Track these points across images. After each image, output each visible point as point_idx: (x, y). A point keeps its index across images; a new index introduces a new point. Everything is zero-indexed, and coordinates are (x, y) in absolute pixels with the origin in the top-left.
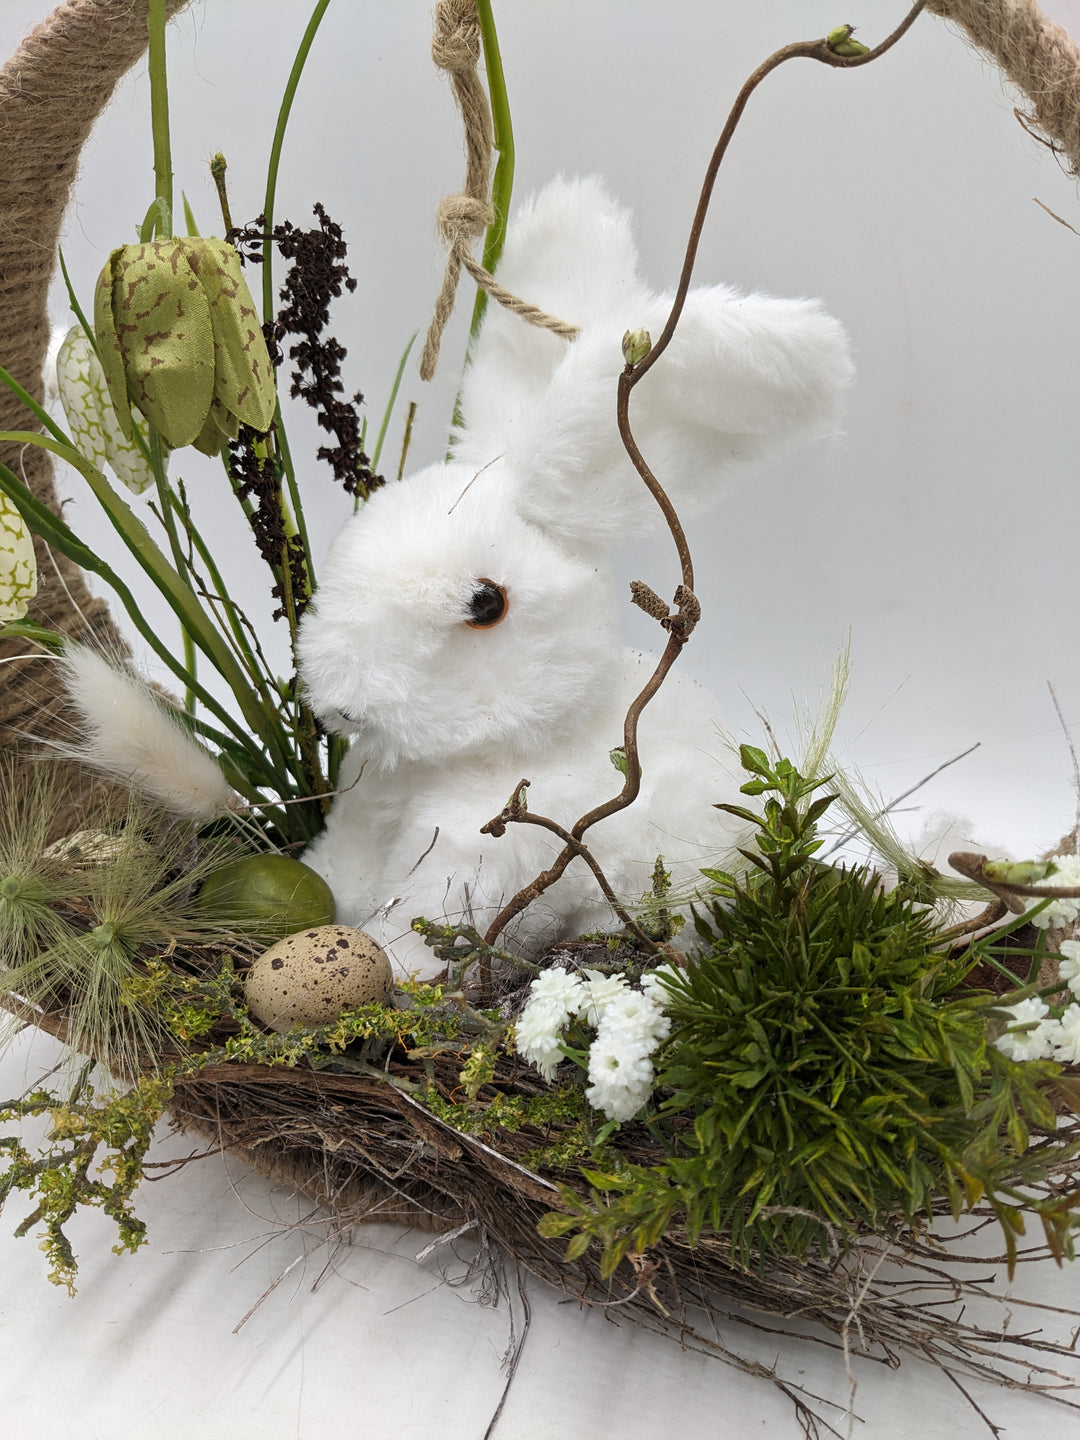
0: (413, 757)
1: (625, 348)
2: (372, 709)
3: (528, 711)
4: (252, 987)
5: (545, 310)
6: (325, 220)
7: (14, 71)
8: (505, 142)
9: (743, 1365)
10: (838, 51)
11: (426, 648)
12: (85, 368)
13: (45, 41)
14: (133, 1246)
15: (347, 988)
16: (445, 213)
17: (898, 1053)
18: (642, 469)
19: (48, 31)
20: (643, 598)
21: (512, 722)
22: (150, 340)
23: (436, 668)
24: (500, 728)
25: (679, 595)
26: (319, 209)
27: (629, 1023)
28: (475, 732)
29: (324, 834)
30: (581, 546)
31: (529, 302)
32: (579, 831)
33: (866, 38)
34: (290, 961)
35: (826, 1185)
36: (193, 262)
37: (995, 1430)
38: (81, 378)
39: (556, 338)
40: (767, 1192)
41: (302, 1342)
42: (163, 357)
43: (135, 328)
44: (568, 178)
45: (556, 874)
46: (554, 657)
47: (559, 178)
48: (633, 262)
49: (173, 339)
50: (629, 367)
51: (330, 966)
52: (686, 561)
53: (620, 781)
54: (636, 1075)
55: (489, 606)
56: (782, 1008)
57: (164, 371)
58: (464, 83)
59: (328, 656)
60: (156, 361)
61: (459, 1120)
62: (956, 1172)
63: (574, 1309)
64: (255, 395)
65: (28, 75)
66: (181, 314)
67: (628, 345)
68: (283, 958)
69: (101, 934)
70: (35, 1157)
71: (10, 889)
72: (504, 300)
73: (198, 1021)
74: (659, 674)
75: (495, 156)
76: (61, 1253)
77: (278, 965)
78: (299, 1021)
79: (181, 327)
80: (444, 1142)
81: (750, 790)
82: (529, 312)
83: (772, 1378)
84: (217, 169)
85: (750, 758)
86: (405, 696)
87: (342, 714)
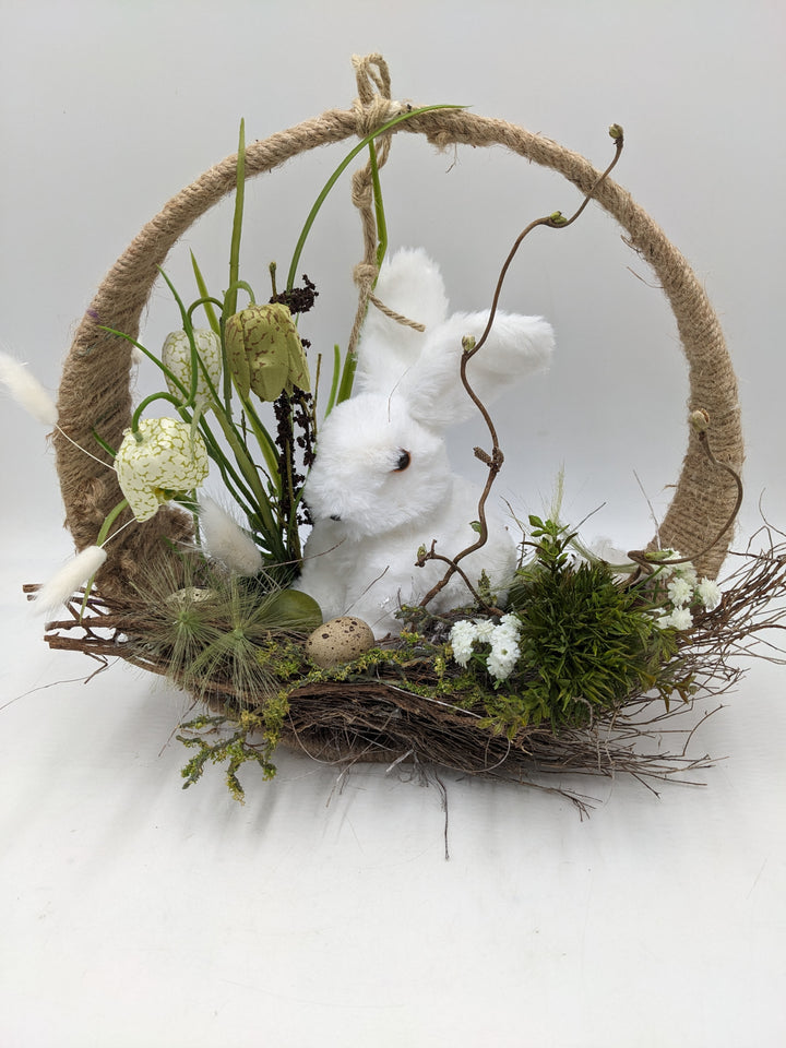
0: (370, 534)
1: (464, 344)
2: (352, 514)
3: (422, 509)
4: (311, 649)
6: (308, 282)
7: (164, 221)
8: (383, 237)
10: (555, 222)
11: (378, 484)
13: (181, 207)
14: (271, 776)
15: (360, 643)
16: (359, 273)
17: (615, 633)
18: (473, 396)
19: (181, 202)
20: (479, 454)
21: (415, 514)
22: (258, 354)
23: (380, 492)
25: (495, 451)
26: (305, 277)
28: (398, 520)
29: (300, 578)
30: (436, 429)
31: (400, 314)
32: (457, 560)
33: (567, 216)
34: (333, 634)
35: (594, 689)
36: (276, 317)
37: (656, 794)
38: (182, 361)
39: (414, 330)
40: (568, 697)
41: (345, 815)
42: (265, 361)
43: (251, 349)
44: (408, 249)
45: (446, 581)
46: (431, 482)
47: (402, 249)
48: (443, 290)
49: (269, 353)
50: (466, 352)
51: (352, 633)
52: (494, 436)
53: (477, 536)
54: (515, 656)
55: (404, 462)
56: (569, 621)
57: (267, 369)
58: (366, 213)
59: (331, 491)
60: (262, 364)
61: (425, 693)
62: (643, 675)
63: (463, 782)
65: (171, 222)
66: (273, 342)
67: (465, 343)
68: (327, 633)
69: (237, 632)
70: (211, 745)
71: (184, 617)
72: (389, 314)
73: (293, 667)
74: (488, 486)
75: (378, 243)
76: (236, 786)
77: (325, 636)
78: (342, 660)
79: (273, 347)
80: (412, 706)
81: (535, 535)
82: (400, 319)
83: (559, 791)
84: (273, 269)
85: (534, 521)
86: (368, 507)
87: (333, 518)
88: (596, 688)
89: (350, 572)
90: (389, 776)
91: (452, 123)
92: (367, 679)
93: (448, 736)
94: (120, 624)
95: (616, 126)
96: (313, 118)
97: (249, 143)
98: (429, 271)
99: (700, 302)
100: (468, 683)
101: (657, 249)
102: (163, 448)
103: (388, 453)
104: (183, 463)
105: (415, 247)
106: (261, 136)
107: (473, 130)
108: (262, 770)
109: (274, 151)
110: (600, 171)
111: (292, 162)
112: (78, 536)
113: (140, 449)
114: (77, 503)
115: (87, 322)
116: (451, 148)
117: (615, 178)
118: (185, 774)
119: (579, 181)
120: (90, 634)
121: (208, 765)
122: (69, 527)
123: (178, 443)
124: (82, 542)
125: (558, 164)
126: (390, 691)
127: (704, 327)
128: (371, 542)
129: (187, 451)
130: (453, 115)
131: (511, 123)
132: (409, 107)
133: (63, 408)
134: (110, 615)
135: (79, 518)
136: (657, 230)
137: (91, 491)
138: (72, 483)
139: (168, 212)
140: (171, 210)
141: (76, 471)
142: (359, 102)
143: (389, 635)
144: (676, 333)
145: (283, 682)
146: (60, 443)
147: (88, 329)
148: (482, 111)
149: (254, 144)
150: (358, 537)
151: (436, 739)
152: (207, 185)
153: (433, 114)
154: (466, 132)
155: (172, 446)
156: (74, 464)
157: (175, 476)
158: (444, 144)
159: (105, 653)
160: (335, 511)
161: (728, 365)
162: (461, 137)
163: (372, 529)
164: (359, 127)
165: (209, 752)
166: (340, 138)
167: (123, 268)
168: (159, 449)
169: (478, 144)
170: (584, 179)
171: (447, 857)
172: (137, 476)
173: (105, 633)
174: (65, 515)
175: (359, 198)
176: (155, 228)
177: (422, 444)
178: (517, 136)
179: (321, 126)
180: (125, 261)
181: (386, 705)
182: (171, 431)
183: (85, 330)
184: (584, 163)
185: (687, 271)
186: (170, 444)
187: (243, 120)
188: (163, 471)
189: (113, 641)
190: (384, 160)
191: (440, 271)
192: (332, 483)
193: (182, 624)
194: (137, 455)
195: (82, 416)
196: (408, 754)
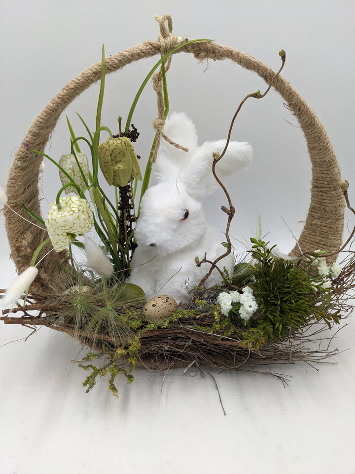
0: (170, 252)
3: (195, 238)
4: (147, 313)
5: (180, 145)
6: (133, 128)
7: (63, 96)
8: (167, 106)
9: (264, 374)
10: (257, 96)
11: (175, 227)
12: (71, 166)
13: (72, 89)
14: (131, 381)
15: (172, 308)
16: (157, 124)
18: (219, 181)
19: (72, 86)
20: (224, 209)
21: (192, 241)
22: (117, 163)
24: (189, 242)
25: (231, 207)
26: (132, 125)
27: (249, 298)
28: (184, 244)
29: (130, 277)
30: (198, 198)
31: (177, 143)
32: (215, 262)
33: (262, 93)
34: (158, 304)
36: (125, 144)
37: (317, 370)
38: (70, 168)
39: (183, 151)
40: (281, 326)
41: (167, 397)
42: (120, 166)
43: (113, 160)
45: (210, 273)
46: (198, 224)
49: (122, 162)
50: (215, 159)
51: (167, 303)
52: (230, 200)
53: (226, 249)
55: (186, 215)
57: (121, 170)
58: (159, 94)
59: (151, 231)
61: (207, 330)
63: (222, 374)
64: (140, 174)
65: (67, 97)
66: (124, 156)
67: (214, 155)
68: (155, 304)
69: (109, 307)
70: (98, 368)
71: (80, 301)
72: (172, 143)
73: (138, 323)
74: (229, 225)
75: (165, 109)
76: (113, 388)
77: (154, 305)
78: (164, 317)
79: (124, 159)
80: (199, 338)
81: (254, 247)
82: (177, 146)
83: (271, 374)
84: (120, 120)
85: (253, 241)
86: (170, 238)
87: (152, 245)
88: (296, 321)
89: (158, 272)
90: (184, 374)
91: (207, 48)
92: (176, 326)
93: (213, 351)
94: (44, 308)
95: (283, 51)
96: (139, 45)
97: (107, 57)
98: (188, 123)
99: (323, 133)
100: (227, 324)
101: (302, 109)
102: (74, 211)
103: (179, 211)
104: (84, 219)
105: (181, 111)
106: (113, 53)
107: (217, 51)
108: (127, 378)
109: (120, 61)
110: (276, 72)
111: (128, 66)
112: (17, 263)
113: (60, 213)
114: (18, 245)
115: (22, 149)
116: (205, 60)
117: (283, 75)
118: (85, 385)
119: (266, 77)
120: (26, 314)
121: (98, 378)
122: (12, 258)
123: (82, 209)
124: (20, 265)
125: (256, 68)
126: (187, 331)
127: (325, 144)
128: (170, 256)
129: (85, 212)
130: (208, 44)
131: (235, 49)
132: (187, 40)
133: (9, 195)
134: (37, 303)
135: (18, 253)
136: (302, 99)
137: (24, 238)
138: (14, 235)
139: (65, 92)
140: (67, 90)
141: (16, 228)
142: (162, 37)
143: (181, 302)
144: (307, 149)
145: (135, 331)
146: (8, 213)
147: (23, 152)
148: (221, 42)
149: (109, 57)
150: (164, 254)
151: (208, 353)
152: (86, 78)
153: (198, 43)
154: (214, 52)
155: (79, 210)
156: (15, 224)
157: (80, 226)
158: (203, 58)
159: (35, 324)
160: (153, 241)
161: (336, 162)
162: (211, 54)
163: (172, 249)
164: (162, 49)
165: (97, 372)
166: (152, 55)
167: (41, 120)
168: (72, 212)
169: (218, 59)
170: (268, 75)
171: (225, 414)
172: (59, 227)
173: (35, 313)
174: (10, 252)
175: (156, 87)
176: (59, 100)
177: (194, 206)
178: (238, 54)
179: (143, 48)
180: (43, 117)
181: (183, 338)
182: (78, 203)
183: (21, 153)
184: (269, 68)
185: (316, 119)
186: (77, 210)
187: (103, 45)
188: (74, 224)
189: (39, 317)
190: (168, 68)
191: (193, 123)
192: (152, 227)
193: (79, 305)
194: (59, 216)
195: (19, 199)
196: (193, 362)
